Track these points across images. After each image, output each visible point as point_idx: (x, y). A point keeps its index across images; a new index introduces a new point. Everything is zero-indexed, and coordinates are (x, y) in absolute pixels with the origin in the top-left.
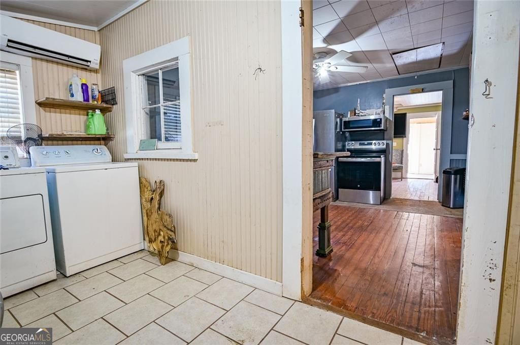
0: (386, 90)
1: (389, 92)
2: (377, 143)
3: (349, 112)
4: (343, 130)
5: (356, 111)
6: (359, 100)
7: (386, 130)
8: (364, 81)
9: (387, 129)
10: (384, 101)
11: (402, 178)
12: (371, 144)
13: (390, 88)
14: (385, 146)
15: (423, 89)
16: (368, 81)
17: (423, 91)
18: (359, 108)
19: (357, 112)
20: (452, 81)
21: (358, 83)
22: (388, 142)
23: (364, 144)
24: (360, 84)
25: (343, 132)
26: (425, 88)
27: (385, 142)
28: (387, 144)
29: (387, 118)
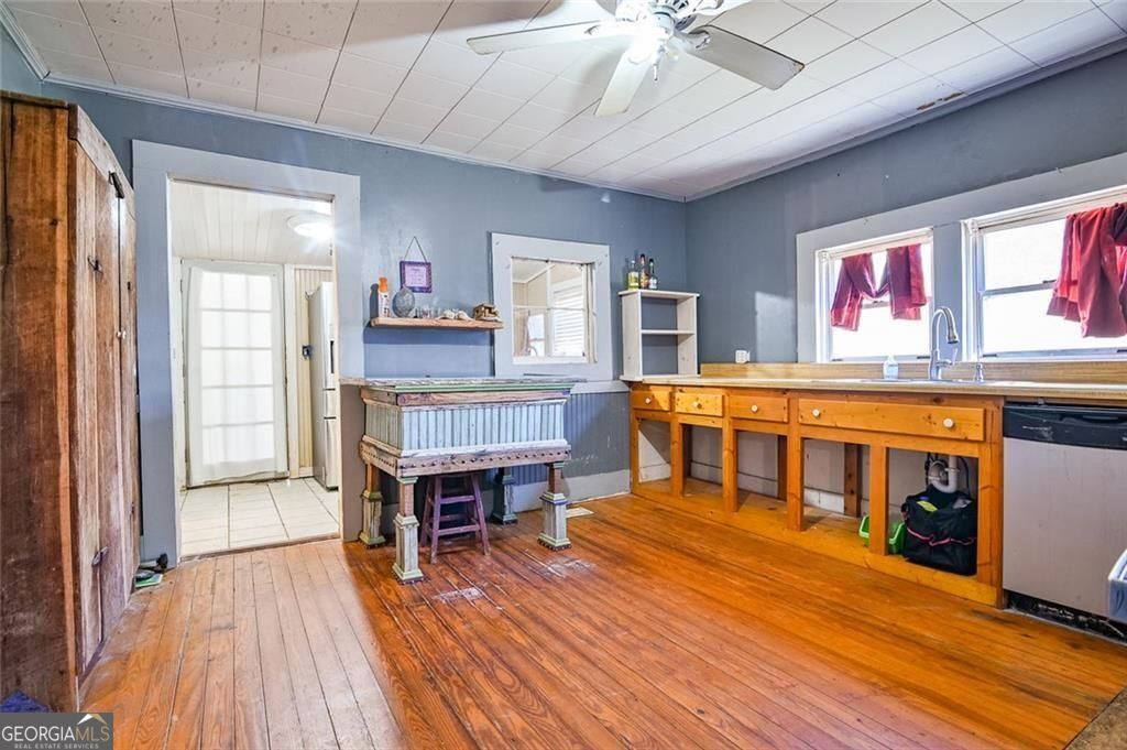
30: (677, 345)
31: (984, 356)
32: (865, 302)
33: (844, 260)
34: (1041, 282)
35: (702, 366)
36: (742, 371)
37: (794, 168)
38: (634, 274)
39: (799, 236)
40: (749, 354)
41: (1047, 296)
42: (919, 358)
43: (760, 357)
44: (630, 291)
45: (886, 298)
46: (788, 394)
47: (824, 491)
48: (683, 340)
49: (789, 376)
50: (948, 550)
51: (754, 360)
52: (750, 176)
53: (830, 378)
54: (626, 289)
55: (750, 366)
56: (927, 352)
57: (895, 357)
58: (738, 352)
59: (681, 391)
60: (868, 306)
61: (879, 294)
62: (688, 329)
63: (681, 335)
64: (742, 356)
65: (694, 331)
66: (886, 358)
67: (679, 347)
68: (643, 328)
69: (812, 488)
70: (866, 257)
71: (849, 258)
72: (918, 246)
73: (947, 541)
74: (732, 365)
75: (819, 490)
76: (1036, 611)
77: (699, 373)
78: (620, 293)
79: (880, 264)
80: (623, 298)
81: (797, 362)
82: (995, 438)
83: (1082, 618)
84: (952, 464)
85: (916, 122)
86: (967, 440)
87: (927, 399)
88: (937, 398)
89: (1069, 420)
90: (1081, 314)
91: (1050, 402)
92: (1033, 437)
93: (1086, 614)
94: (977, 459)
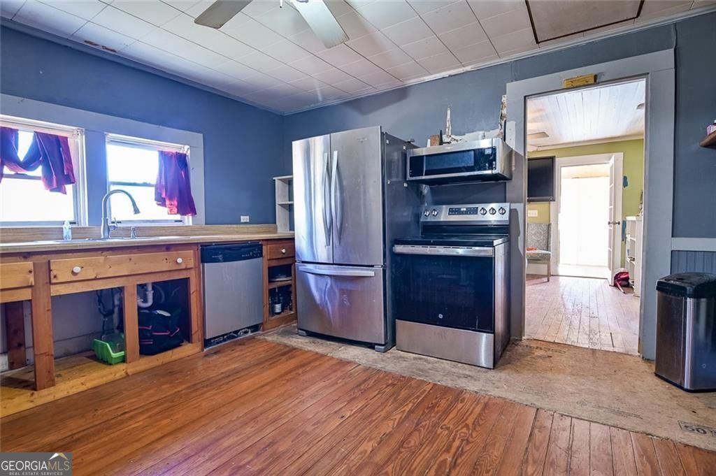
0: (508, 85)
1: (515, 88)
2: (488, 209)
3: (429, 141)
4: (409, 178)
5: (444, 136)
6: (449, 112)
7: (510, 179)
8: (459, 67)
9: (511, 176)
10: (504, 112)
11: (549, 276)
12: (475, 211)
13: (516, 80)
14: (506, 217)
15: (596, 77)
16: (469, 68)
17: (596, 81)
18: (449, 131)
19: (445, 139)
20: (672, 51)
21: (446, 74)
22: (514, 206)
23: (458, 212)
24: (450, 76)
25: (408, 182)
26: (602, 74)
27: (506, 206)
28: (511, 210)
29: (512, 150)
41: (151, 191)
45: (37, 173)
46: (33, 258)
50: (179, 334)
61: (28, 168)
70: (13, 132)
72: (66, 138)
76: (211, 345)
79: (25, 141)
82: (197, 265)
83: (225, 337)
84: (150, 288)
85: (69, 45)
86: (186, 269)
87: (164, 249)
88: (168, 247)
89: (227, 251)
90: (167, 202)
91: (218, 244)
92: (216, 261)
93: (226, 334)
94: (189, 278)
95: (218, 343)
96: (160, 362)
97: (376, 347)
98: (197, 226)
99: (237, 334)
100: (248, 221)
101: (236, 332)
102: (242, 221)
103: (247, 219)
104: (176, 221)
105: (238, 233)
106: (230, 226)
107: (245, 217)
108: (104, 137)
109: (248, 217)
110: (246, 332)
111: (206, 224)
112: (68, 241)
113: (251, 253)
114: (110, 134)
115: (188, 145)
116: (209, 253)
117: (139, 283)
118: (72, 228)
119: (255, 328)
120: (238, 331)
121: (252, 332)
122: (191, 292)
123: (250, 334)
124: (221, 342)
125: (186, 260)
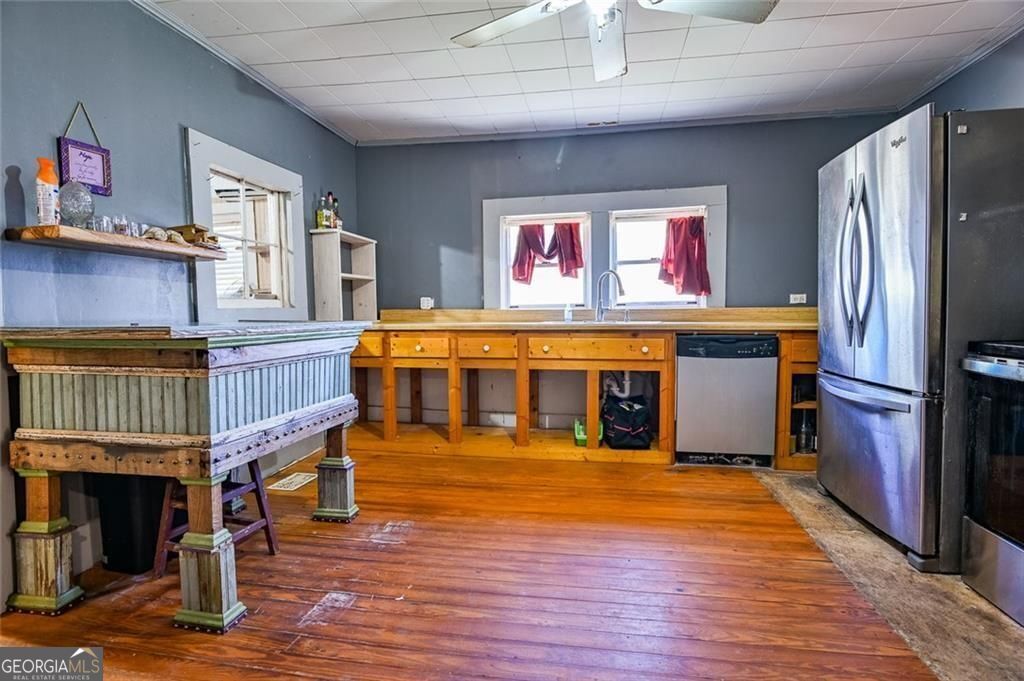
30: (352, 290)
31: (618, 305)
32: (537, 262)
33: (522, 227)
34: (649, 259)
35: (382, 311)
36: (429, 315)
37: (479, 142)
38: (326, 212)
39: (486, 203)
40: (433, 301)
41: (657, 268)
42: (577, 306)
43: (444, 304)
44: (320, 230)
45: (556, 260)
46: (518, 335)
47: (507, 413)
48: (358, 287)
49: (478, 320)
50: (643, 435)
51: (438, 306)
52: (437, 138)
53: (526, 321)
54: (317, 228)
55: (437, 312)
56: (581, 302)
57: (571, 305)
58: (422, 299)
59: (396, 336)
60: (539, 266)
61: (549, 256)
62: (367, 274)
63: (358, 280)
64: (427, 303)
65: (373, 276)
66: (565, 306)
67: (355, 293)
68: (343, 271)
69: (496, 412)
70: (540, 228)
71: (527, 226)
72: (577, 225)
73: (642, 429)
74: (416, 311)
75: (503, 413)
76: (688, 461)
77: (379, 318)
78: (311, 231)
79: (549, 233)
80: (314, 237)
81: (483, 308)
82: (670, 357)
83: (711, 458)
84: (627, 377)
85: (580, 133)
86: (654, 360)
87: (628, 334)
88: (635, 333)
89: (712, 343)
90: (675, 280)
91: (700, 333)
92: (695, 354)
93: (713, 455)
94: (658, 373)
95: (699, 462)
96: (618, 460)
97: (909, 553)
98: (711, 309)
99: (731, 460)
100: (805, 302)
101: (731, 456)
102: (792, 302)
103: (802, 299)
104: (689, 303)
105: (778, 319)
106: (765, 309)
107: (798, 296)
108: (608, 217)
109: (805, 296)
110: (747, 462)
111: (726, 306)
112: (568, 322)
113: (755, 350)
114: (614, 212)
115: (704, 204)
116: (690, 343)
117: (602, 369)
118: (573, 311)
119: (765, 461)
120: (735, 456)
121: (757, 464)
122: (661, 389)
123: (753, 466)
124: (704, 462)
125: (655, 350)
